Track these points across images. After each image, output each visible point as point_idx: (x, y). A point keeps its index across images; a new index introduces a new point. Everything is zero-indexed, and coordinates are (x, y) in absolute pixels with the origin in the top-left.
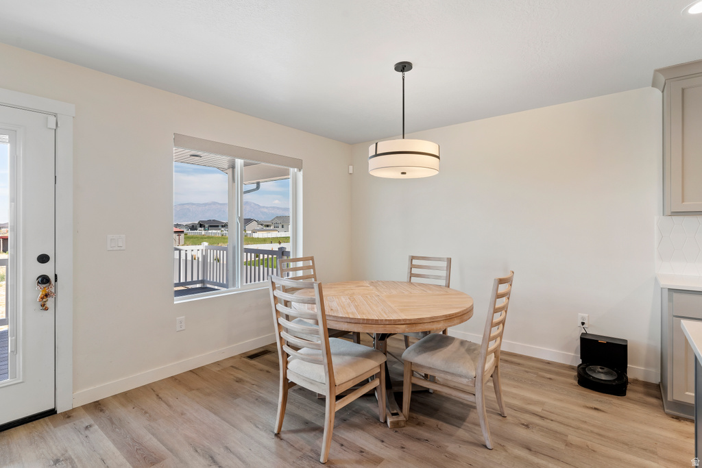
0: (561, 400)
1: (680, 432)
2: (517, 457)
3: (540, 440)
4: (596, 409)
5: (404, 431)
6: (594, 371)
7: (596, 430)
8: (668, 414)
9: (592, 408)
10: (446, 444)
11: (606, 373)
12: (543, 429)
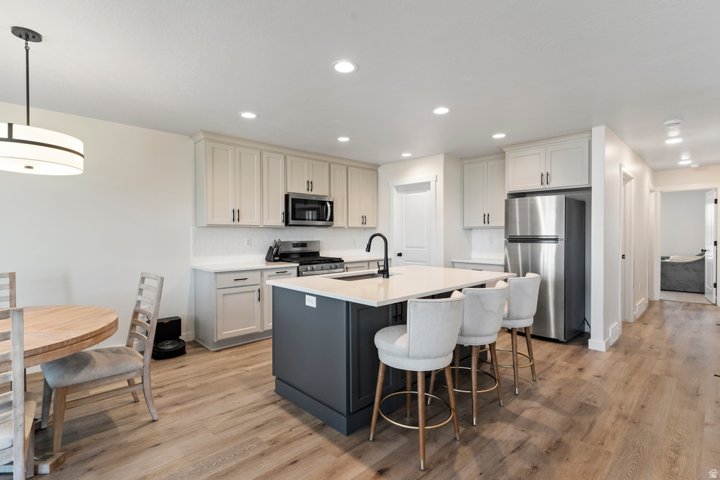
0: (159, 373)
1: (226, 356)
2: (177, 412)
3: (176, 396)
4: (182, 367)
5: (69, 464)
6: (163, 345)
7: (196, 375)
8: (213, 352)
9: (179, 367)
10: (124, 440)
11: (171, 344)
12: (170, 392)
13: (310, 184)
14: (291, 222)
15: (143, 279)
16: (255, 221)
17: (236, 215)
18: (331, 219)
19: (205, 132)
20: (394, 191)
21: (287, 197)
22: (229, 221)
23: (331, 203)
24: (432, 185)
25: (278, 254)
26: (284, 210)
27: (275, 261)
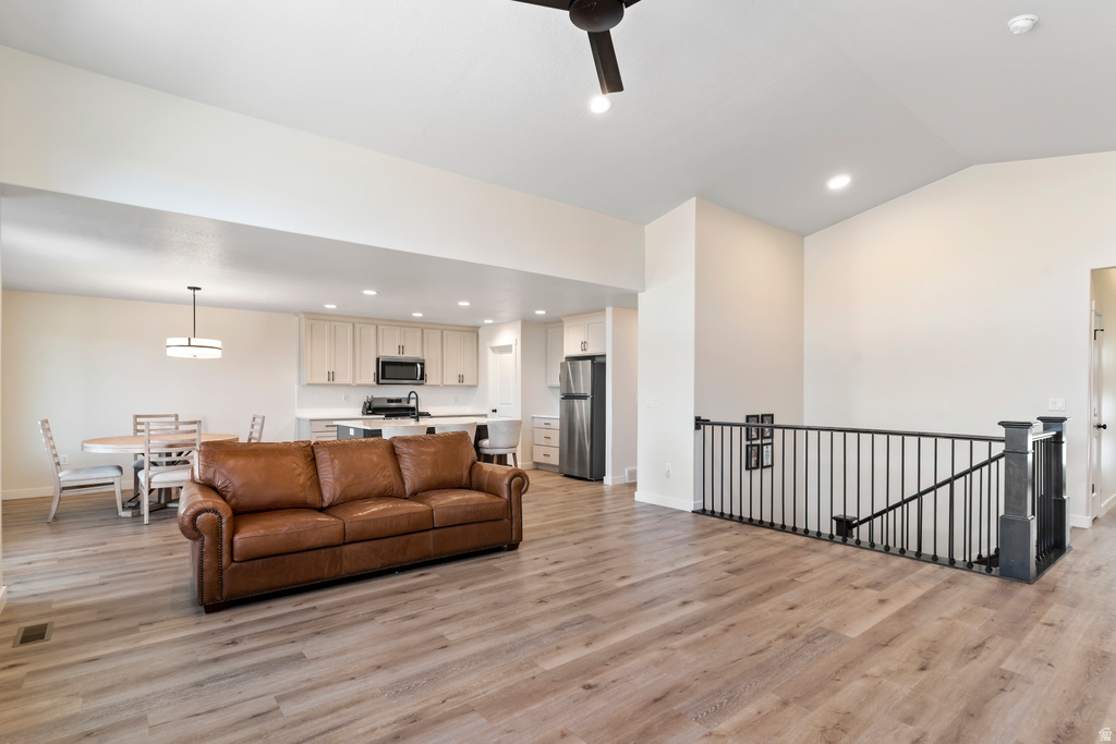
13: (401, 349)
14: (381, 381)
15: (254, 419)
16: (349, 380)
17: (331, 376)
18: (422, 378)
19: (305, 313)
20: (490, 352)
21: (378, 360)
22: (325, 380)
23: (422, 364)
24: (514, 348)
25: (371, 409)
26: (375, 371)
27: (368, 414)
